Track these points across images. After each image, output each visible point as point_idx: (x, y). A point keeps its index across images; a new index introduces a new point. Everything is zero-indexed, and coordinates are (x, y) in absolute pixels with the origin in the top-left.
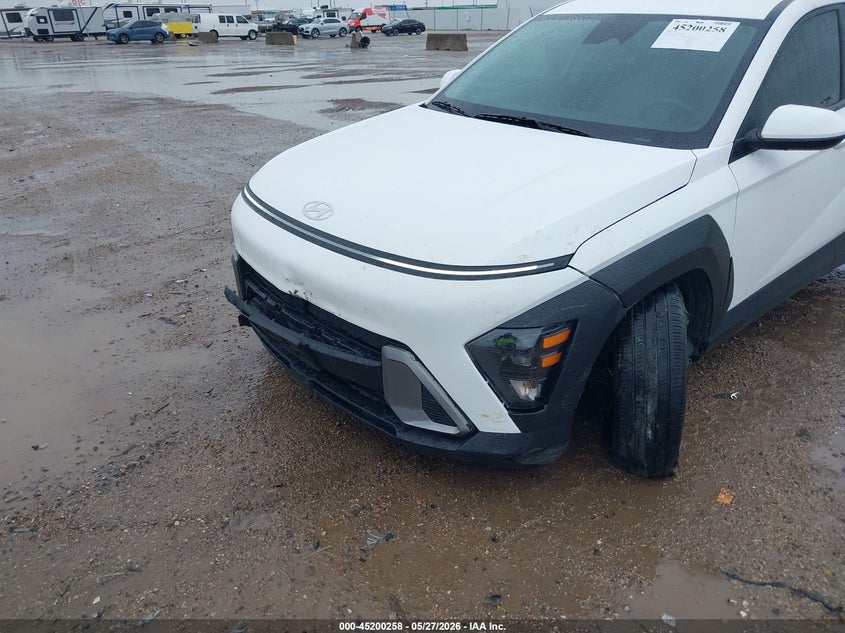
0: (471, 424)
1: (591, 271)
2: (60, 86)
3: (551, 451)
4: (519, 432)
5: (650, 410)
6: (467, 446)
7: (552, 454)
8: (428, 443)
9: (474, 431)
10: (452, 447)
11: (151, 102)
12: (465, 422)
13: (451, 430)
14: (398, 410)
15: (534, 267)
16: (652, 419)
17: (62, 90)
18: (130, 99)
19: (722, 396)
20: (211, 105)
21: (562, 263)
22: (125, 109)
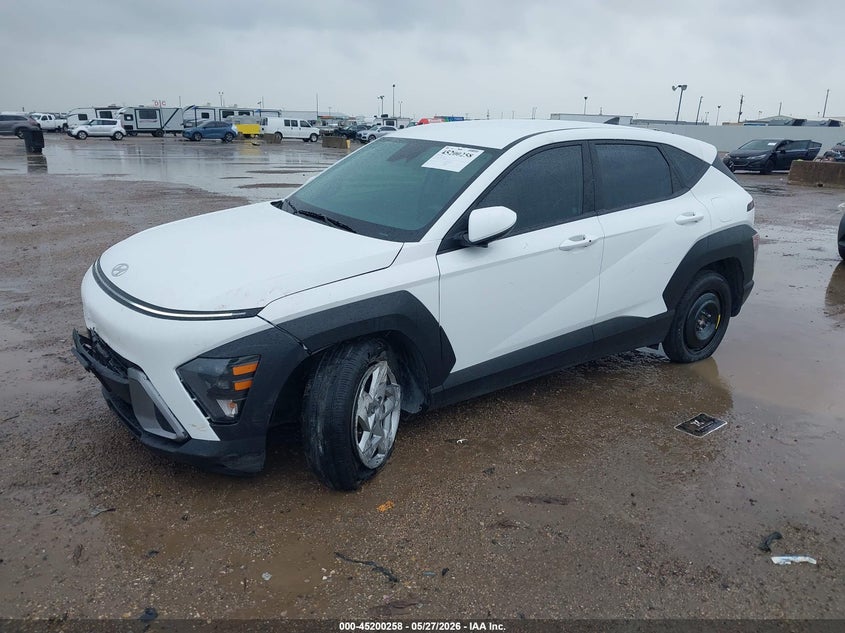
0: (186, 432)
1: (276, 321)
2: (113, 175)
3: (250, 458)
4: (218, 440)
5: (319, 430)
6: (182, 449)
7: (253, 463)
8: (158, 445)
9: (190, 438)
10: (172, 449)
11: (181, 192)
12: (182, 430)
13: (172, 436)
14: (141, 419)
15: (231, 314)
16: (321, 436)
17: (112, 178)
18: (165, 188)
19: (450, 441)
20: (230, 197)
21: (252, 313)
22: (158, 196)
